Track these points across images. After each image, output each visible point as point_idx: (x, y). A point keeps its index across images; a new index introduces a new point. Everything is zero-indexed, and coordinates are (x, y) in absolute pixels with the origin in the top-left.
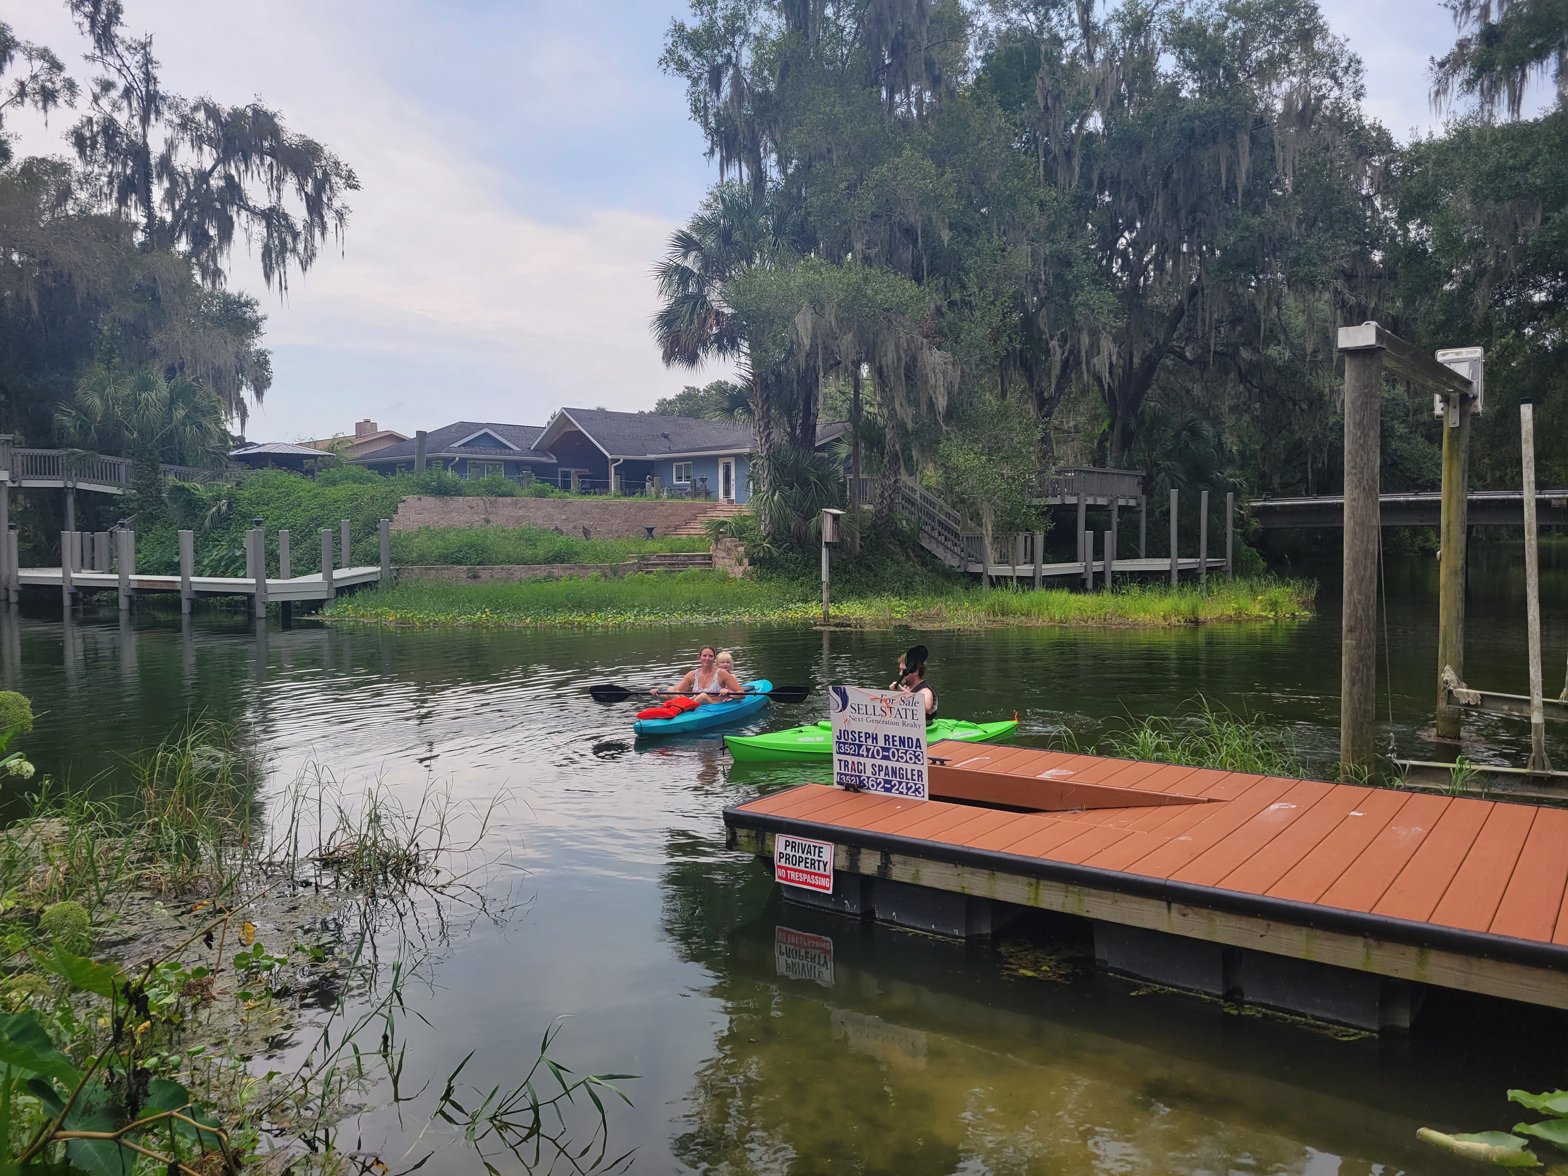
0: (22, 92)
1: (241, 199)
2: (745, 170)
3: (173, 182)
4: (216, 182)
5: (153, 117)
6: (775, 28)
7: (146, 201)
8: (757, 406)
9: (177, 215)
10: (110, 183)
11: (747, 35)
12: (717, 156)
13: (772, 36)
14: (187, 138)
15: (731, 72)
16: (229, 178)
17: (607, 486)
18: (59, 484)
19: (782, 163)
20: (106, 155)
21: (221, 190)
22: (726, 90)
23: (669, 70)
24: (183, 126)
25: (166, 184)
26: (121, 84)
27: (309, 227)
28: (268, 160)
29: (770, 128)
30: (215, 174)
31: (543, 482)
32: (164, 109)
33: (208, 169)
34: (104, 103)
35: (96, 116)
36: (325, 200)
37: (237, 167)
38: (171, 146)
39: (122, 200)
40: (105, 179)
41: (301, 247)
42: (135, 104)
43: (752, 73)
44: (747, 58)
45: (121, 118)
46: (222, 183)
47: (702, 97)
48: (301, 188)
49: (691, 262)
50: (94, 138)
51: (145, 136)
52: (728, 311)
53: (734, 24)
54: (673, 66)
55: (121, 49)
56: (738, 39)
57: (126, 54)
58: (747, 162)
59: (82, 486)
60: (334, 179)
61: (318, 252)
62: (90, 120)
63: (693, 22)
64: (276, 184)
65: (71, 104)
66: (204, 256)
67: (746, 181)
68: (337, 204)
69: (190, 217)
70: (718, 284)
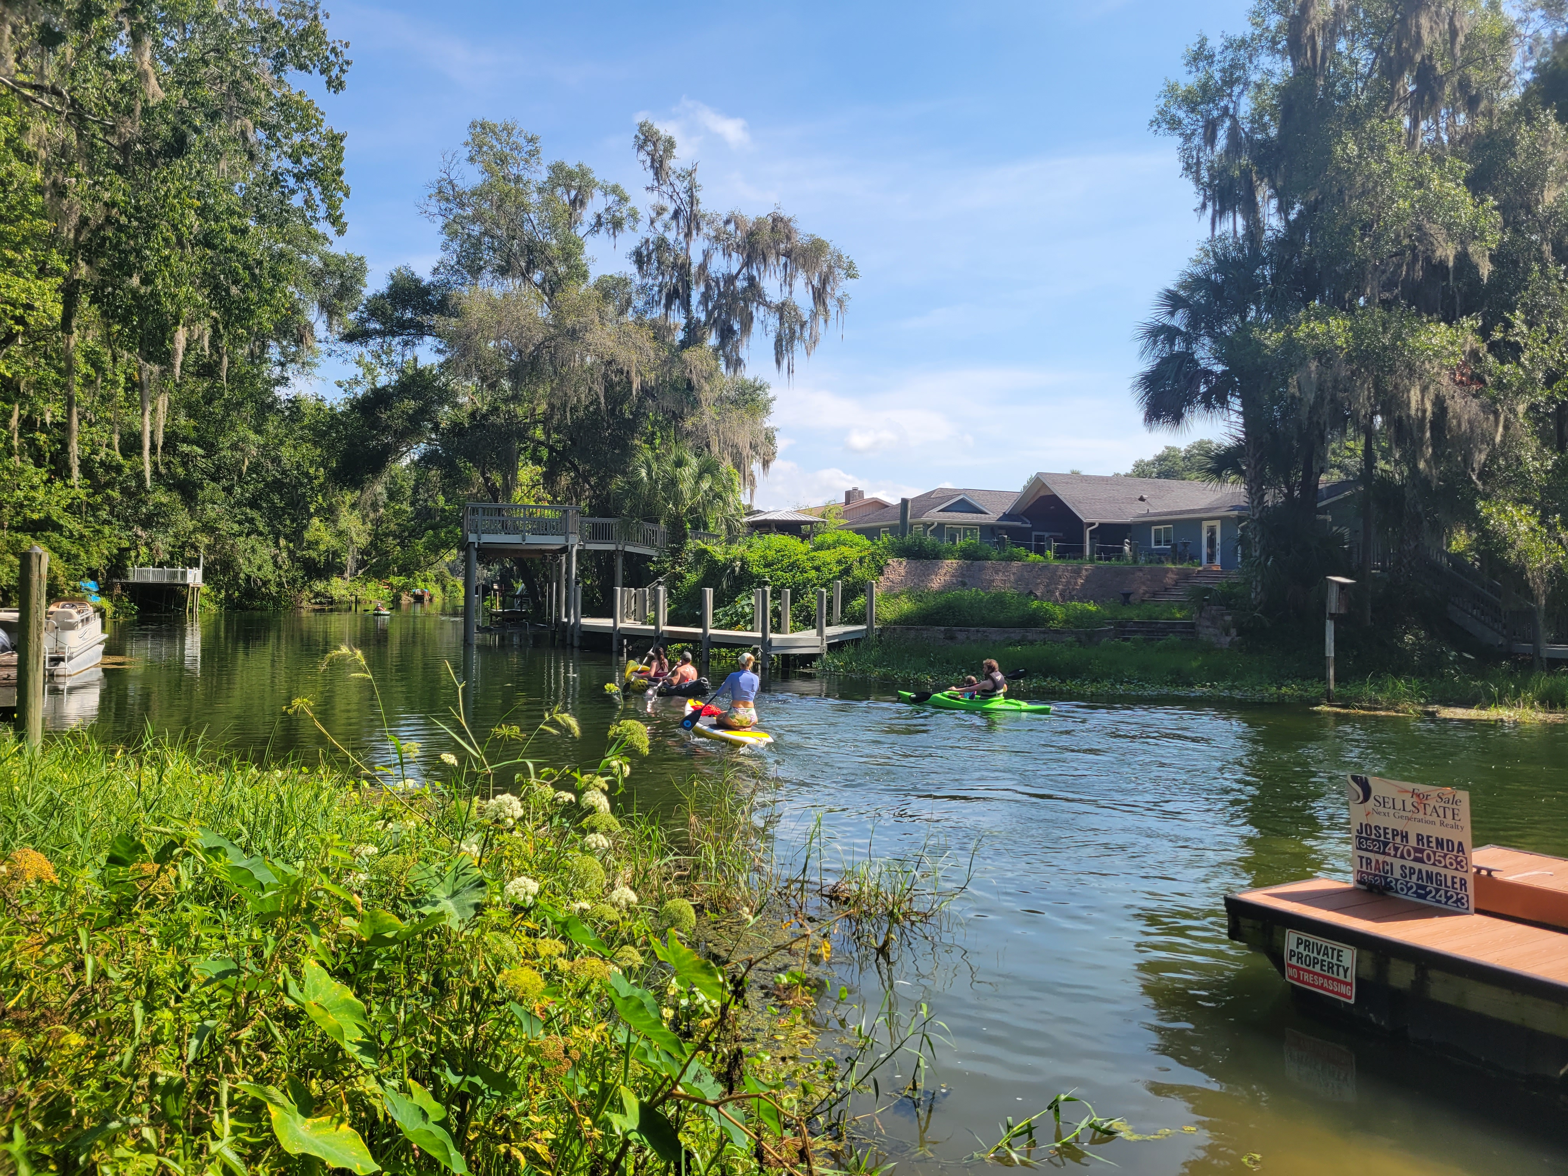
0: (599, 223)
1: (760, 296)
2: (1240, 221)
3: (708, 287)
4: (741, 284)
5: (694, 233)
6: (1278, 72)
7: (686, 305)
8: (1248, 466)
9: (709, 314)
10: (660, 291)
11: (1247, 84)
12: (1209, 211)
13: (1275, 81)
14: (720, 247)
15: (1227, 123)
16: (751, 279)
17: (1081, 550)
18: (611, 547)
19: (1283, 209)
20: (658, 268)
21: (744, 290)
22: (1222, 142)
23: (1160, 131)
24: (717, 238)
25: (702, 289)
26: (672, 208)
27: (814, 315)
28: (783, 259)
29: (1270, 176)
30: (741, 276)
31: (1018, 546)
32: (703, 225)
33: (734, 271)
34: (659, 225)
35: (652, 237)
36: (829, 289)
37: (758, 270)
38: (707, 255)
39: (668, 306)
40: (656, 289)
41: (806, 334)
42: (681, 223)
43: (1252, 122)
44: (1245, 107)
45: (671, 236)
46: (745, 284)
47: (1194, 153)
48: (809, 282)
49: (1179, 321)
50: (649, 256)
51: (687, 250)
52: (1219, 368)
53: (1232, 74)
54: (1164, 126)
55: (673, 178)
56: (1237, 89)
57: (677, 183)
58: (1242, 212)
59: (629, 549)
60: (837, 271)
61: (821, 338)
62: (647, 241)
63: (1189, 80)
64: (788, 281)
65: (633, 228)
66: (728, 349)
67: (1241, 231)
68: (838, 293)
69: (720, 315)
70: (1207, 340)
